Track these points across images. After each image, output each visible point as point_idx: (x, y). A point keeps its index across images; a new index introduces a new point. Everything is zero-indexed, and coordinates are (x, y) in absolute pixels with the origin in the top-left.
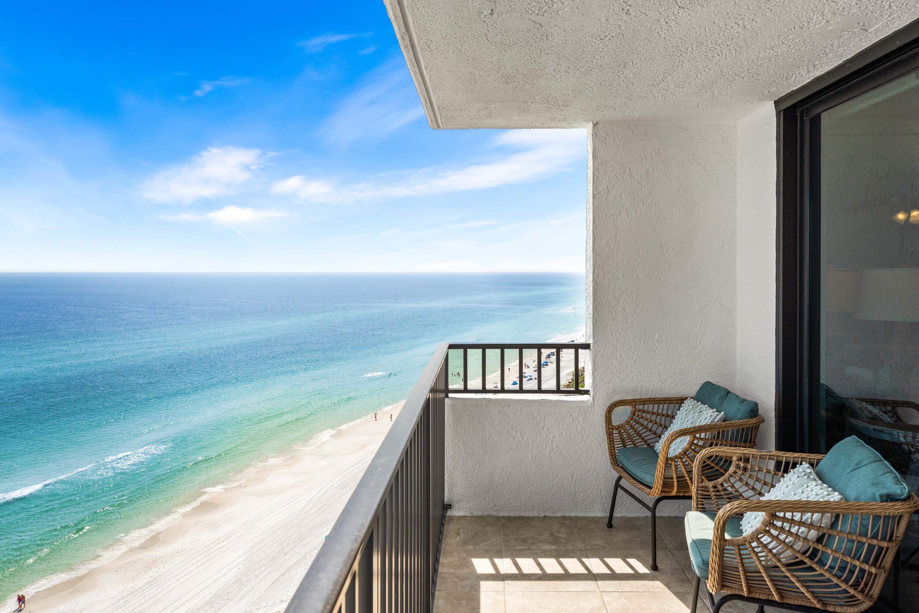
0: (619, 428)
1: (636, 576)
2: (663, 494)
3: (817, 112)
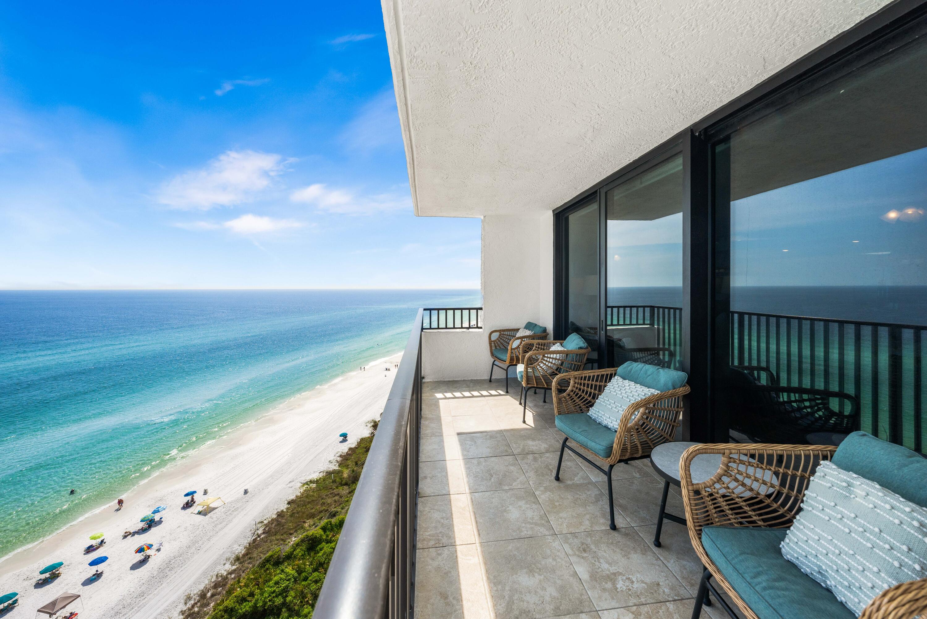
0: (494, 341)
2: (511, 364)
3: (567, 215)
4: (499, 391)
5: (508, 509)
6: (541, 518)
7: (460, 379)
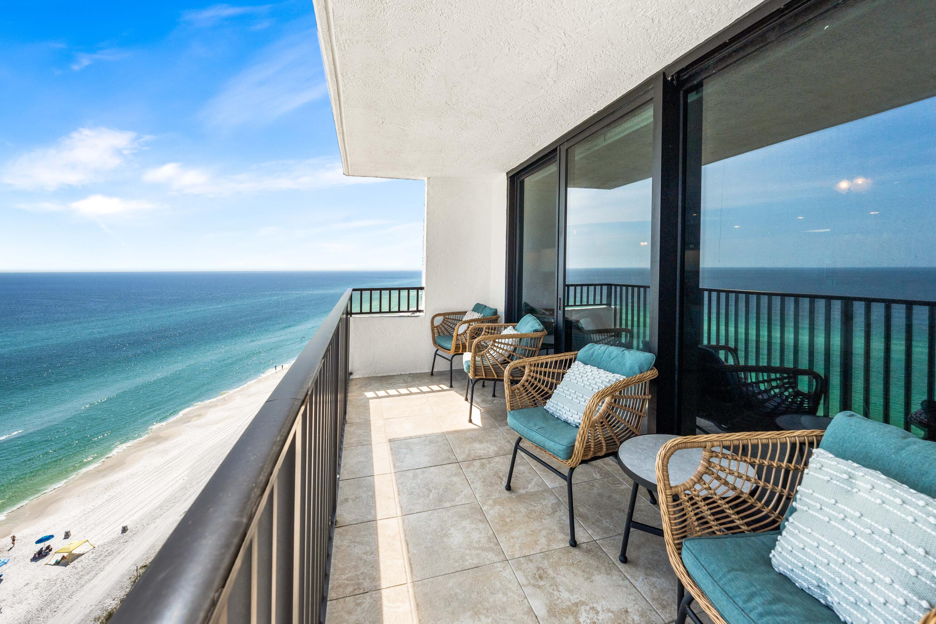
0: (437, 327)
2: (456, 353)
3: (523, 178)
4: (442, 386)
5: (449, 532)
6: (489, 540)
7: (396, 374)
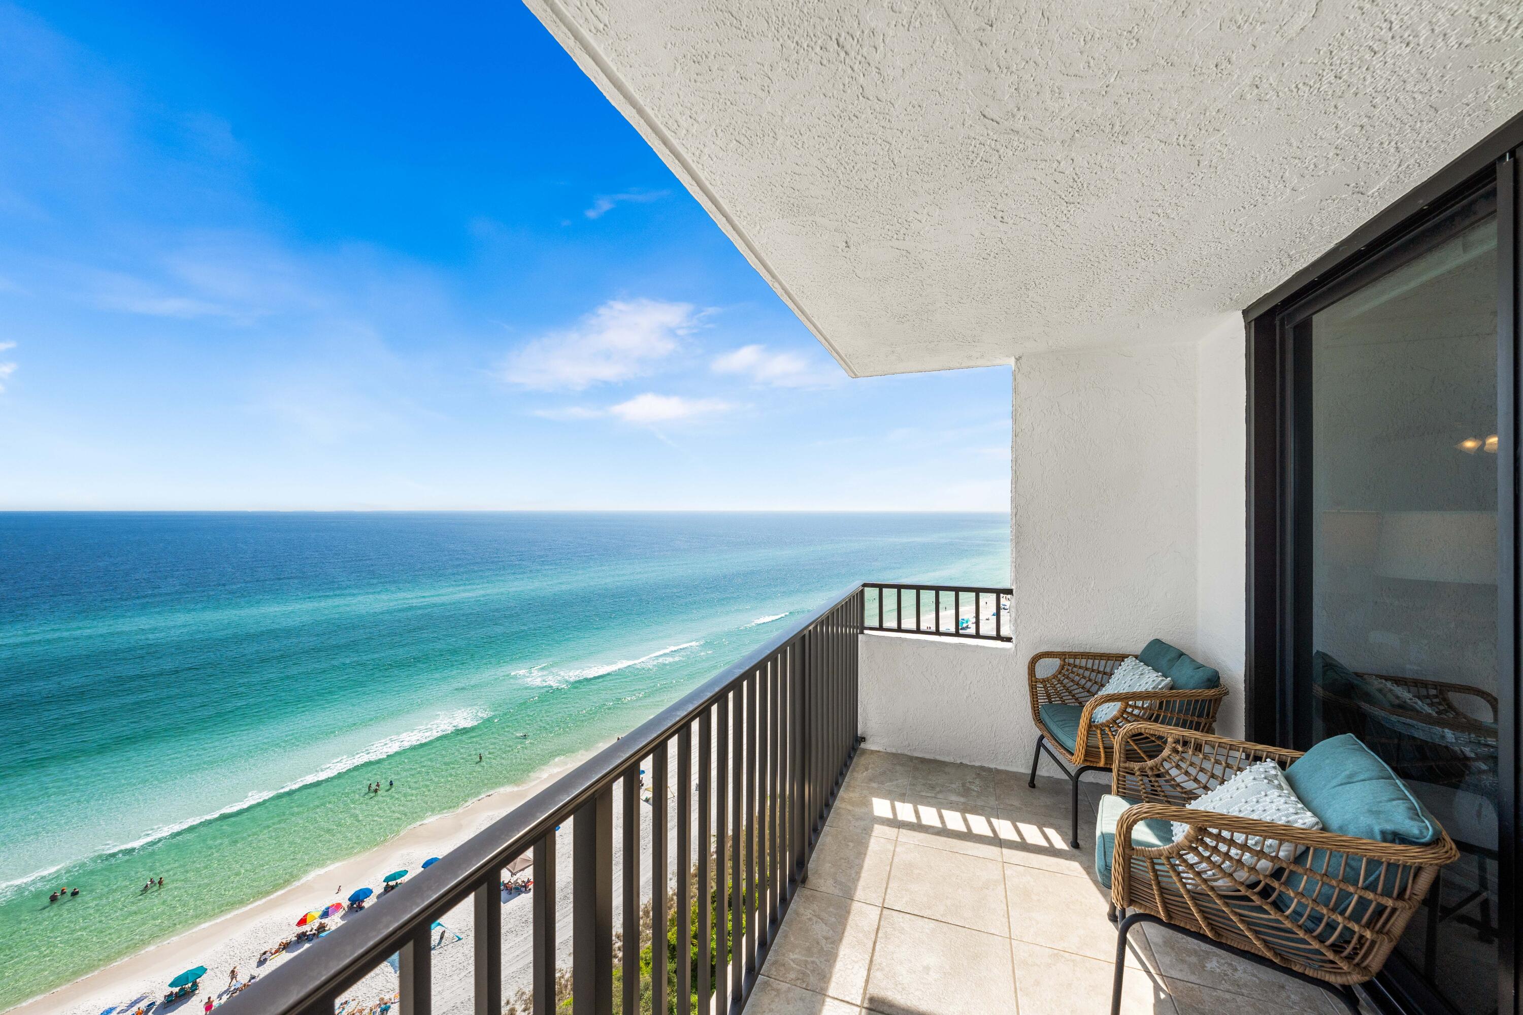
0: (1043, 681)
1: (1051, 851)
2: (1088, 764)
4: (1051, 832)
